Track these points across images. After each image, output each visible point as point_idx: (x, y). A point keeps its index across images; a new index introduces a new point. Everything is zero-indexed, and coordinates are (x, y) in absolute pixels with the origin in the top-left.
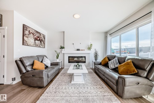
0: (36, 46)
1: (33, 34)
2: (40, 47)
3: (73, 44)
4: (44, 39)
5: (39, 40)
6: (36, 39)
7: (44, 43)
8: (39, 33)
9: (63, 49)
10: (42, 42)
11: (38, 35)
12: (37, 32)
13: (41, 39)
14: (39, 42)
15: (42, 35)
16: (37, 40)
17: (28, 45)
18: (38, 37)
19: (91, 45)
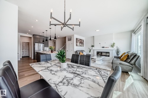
1: (79, 41)
2: (81, 46)
3: (100, 44)
7: (83, 44)
9: (93, 47)
15: (82, 40)
17: (77, 46)
19: (114, 43)
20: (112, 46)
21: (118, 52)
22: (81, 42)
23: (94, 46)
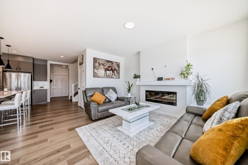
0: (108, 77)
1: (103, 65)
2: (112, 77)
3: (153, 69)
4: (119, 67)
5: (111, 70)
6: (106, 70)
7: (117, 72)
8: (111, 62)
9: (138, 79)
10: (115, 72)
11: (109, 64)
12: (108, 61)
13: (113, 68)
14: (111, 72)
15: (114, 63)
16: (108, 70)
17: (98, 77)
18: (110, 67)
19: (188, 66)
20: (184, 74)
21: (200, 93)
22: (112, 68)
23: (139, 77)
